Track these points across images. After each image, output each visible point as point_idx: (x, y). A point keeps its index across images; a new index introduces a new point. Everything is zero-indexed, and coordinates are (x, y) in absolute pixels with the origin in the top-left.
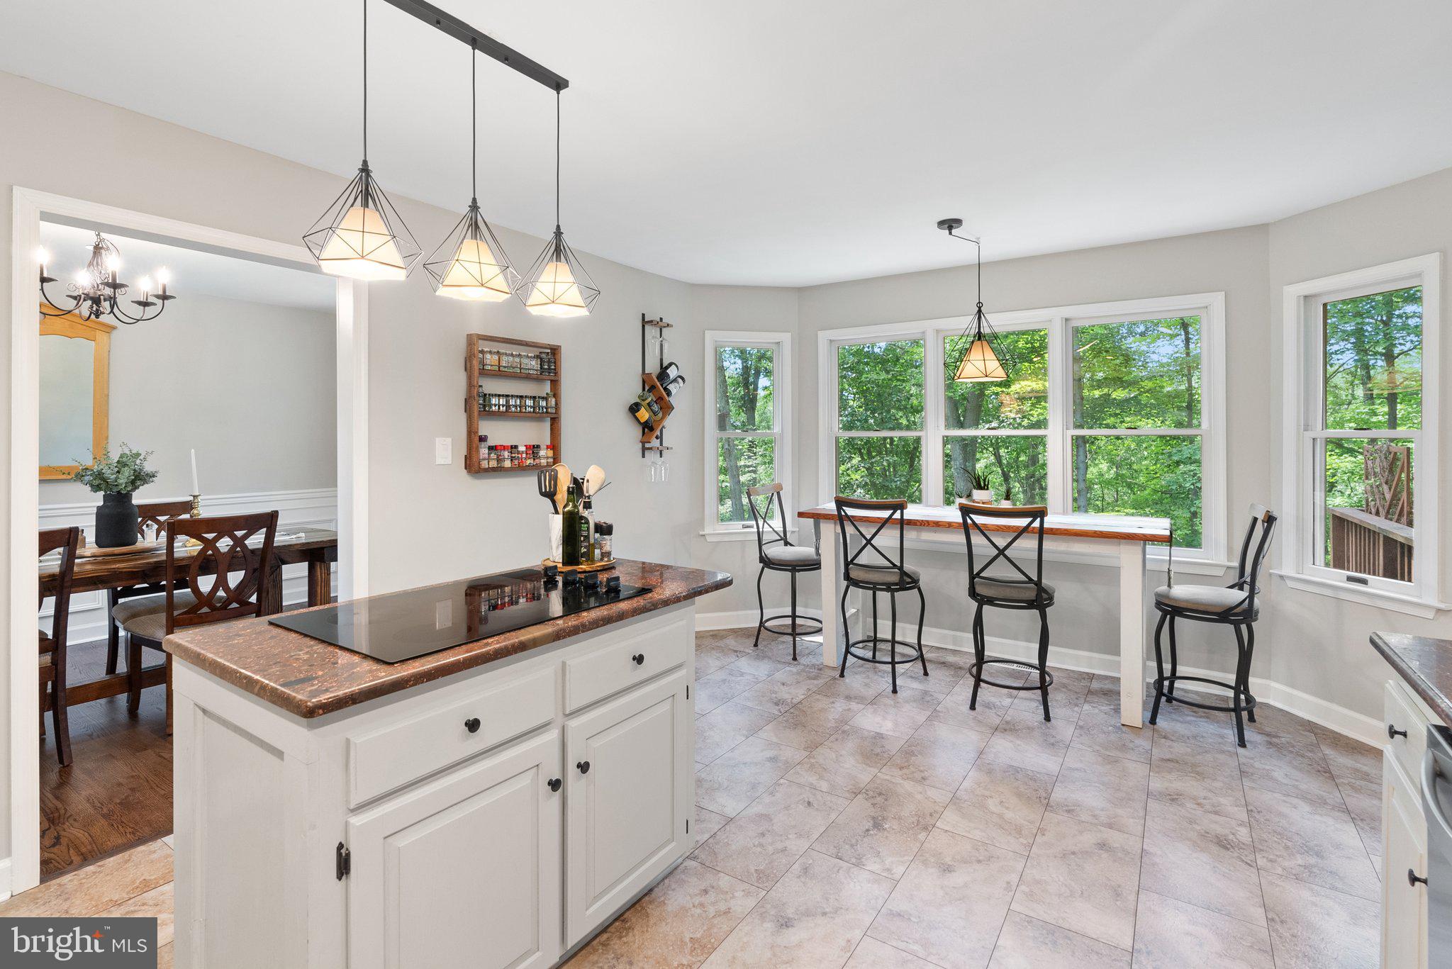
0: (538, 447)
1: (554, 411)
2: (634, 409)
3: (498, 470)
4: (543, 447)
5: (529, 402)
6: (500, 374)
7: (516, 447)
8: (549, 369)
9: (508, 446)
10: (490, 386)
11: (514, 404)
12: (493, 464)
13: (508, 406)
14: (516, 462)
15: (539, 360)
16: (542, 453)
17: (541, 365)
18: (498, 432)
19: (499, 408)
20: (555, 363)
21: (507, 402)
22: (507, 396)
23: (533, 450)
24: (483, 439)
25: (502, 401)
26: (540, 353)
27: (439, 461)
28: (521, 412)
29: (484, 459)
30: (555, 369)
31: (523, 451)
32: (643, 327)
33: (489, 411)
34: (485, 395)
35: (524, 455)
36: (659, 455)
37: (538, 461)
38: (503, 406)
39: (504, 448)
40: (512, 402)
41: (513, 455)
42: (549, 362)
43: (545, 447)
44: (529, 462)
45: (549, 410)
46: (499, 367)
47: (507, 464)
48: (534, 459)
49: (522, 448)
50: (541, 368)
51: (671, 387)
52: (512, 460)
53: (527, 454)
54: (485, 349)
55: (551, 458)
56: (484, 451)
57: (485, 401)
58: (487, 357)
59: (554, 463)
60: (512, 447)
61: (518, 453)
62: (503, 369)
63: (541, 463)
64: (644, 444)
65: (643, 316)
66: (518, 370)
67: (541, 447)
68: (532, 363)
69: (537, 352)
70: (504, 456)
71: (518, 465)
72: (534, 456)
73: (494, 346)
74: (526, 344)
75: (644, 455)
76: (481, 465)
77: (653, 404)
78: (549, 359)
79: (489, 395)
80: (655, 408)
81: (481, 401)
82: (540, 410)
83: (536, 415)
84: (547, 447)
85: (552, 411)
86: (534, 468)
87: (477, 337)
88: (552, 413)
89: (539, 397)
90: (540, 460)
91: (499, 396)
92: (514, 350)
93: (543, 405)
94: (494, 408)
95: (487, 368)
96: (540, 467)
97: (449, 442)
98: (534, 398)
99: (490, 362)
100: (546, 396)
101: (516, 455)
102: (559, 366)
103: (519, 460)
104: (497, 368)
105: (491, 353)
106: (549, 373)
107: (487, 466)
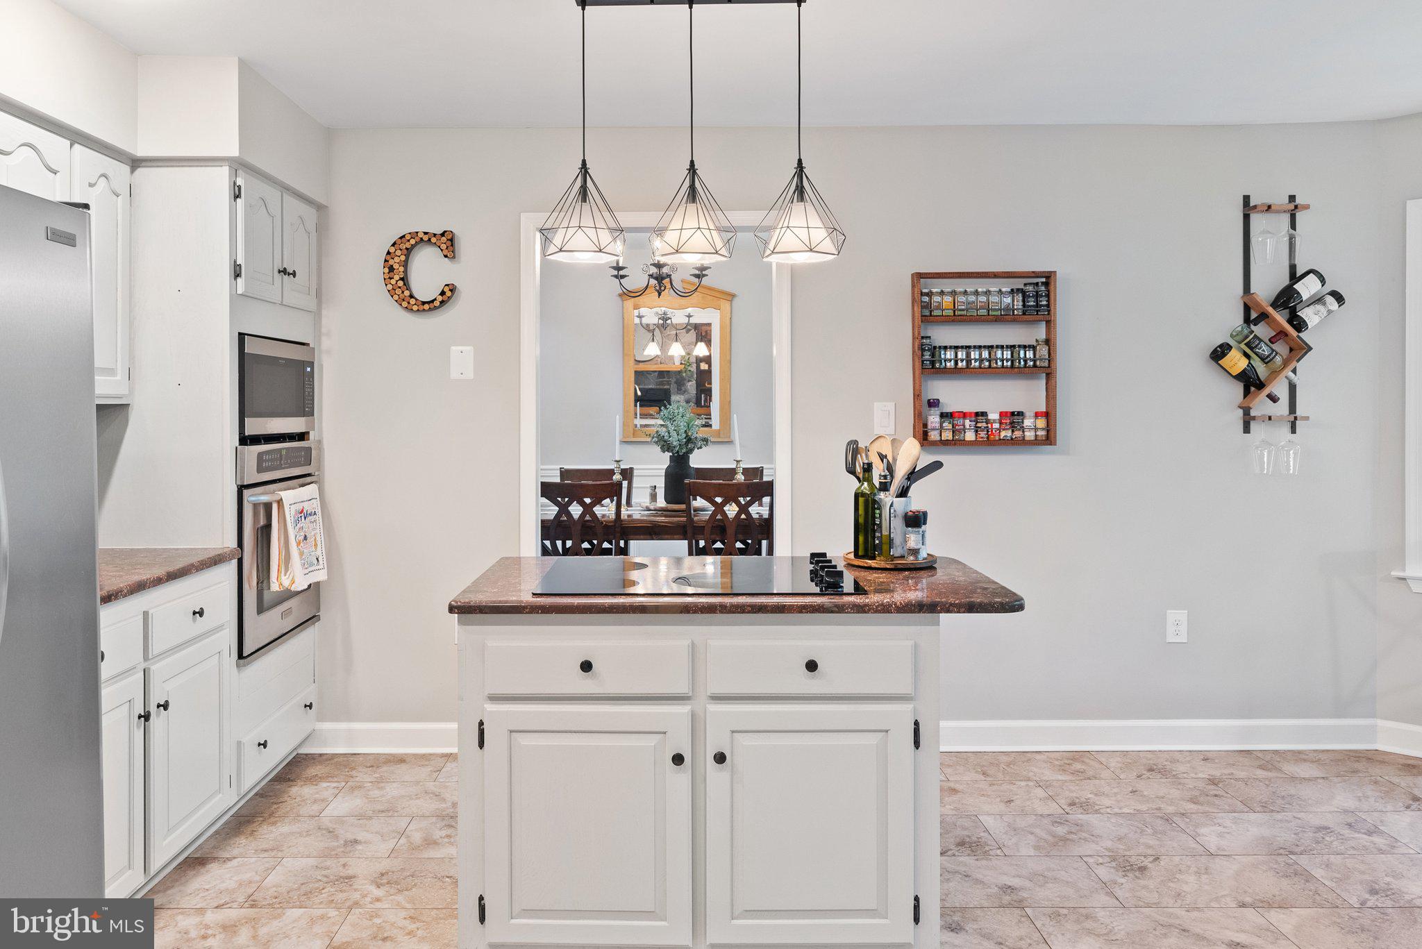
0: (1020, 414)
1: (1046, 364)
2: (1219, 354)
3: (956, 442)
4: (1029, 413)
6: (957, 318)
7: (984, 414)
8: (1037, 305)
9: (971, 413)
10: (942, 335)
11: (977, 357)
12: (947, 435)
13: (969, 361)
14: (984, 434)
15: (1020, 295)
16: (1028, 422)
17: (1024, 301)
19: (956, 363)
20: (1048, 296)
21: (968, 355)
22: (968, 347)
23: (1013, 418)
24: (933, 404)
25: (961, 354)
26: (1025, 285)
27: (876, 430)
28: (990, 367)
29: (934, 429)
30: (1048, 306)
31: (994, 420)
32: (1246, 218)
33: (939, 368)
34: (935, 347)
35: (996, 426)
36: (1287, 428)
37: (1018, 434)
38: (962, 361)
39: (964, 415)
40: (974, 355)
41: (979, 425)
42: (1037, 295)
43: (1033, 414)
44: (1003, 434)
45: (1038, 363)
46: (954, 311)
47: (970, 436)
48: (1013, 431)
49: (994, 416)
50: (1024, 305)
51: (1307, 314)
52: (977, 431)
53: (1001, 423)
54: (934, 290)
55: (1043, 429)
56: (934, 419)
57: (933, 355)
58: (936, 299)
59: (1048, 437)
60: (977, 414)
61: (988, 422)
62: (960, 313)
63: (1024, 437)
64: (1247, 411)
65: (1246, 199)
66: (984, 312)
67: (1027, 414)
68: (1008, 300)
69: (1019, 284)
70: (964, 426)
71: (988, 438)
72: (1013, 426)
73: (948, 285)
74: (995, 275)
75: (1247, 429)
76: (934, 436)
77: (1259, 344)
78: (1037, 292)
79: (940, 347)
80: (1264, 351)
81: (927, 356)
82: (1022, 363)
83: (1017, 370)
84: (1037, 415)
85: (1043, 365)
86: (1012, 442)
87: (919, 277)
88: (1044, 369)
89: (1019, 346)
90: (1023, 432)
91: (956, 348)
92: (982, 285)
93: (1028, 356)
94: (948, 364)
95: (936, 313)
96: (1022, 442)
97: (890, 406)
98: (1012, 347)
99: (939, 307)
100: (1035, 344)
101: (984, 425)
102: (1055, 300)
103: (988, 431)
104: (950, 313)
105: (942, 293)
106: (1037, 311)
107: (938, 438)
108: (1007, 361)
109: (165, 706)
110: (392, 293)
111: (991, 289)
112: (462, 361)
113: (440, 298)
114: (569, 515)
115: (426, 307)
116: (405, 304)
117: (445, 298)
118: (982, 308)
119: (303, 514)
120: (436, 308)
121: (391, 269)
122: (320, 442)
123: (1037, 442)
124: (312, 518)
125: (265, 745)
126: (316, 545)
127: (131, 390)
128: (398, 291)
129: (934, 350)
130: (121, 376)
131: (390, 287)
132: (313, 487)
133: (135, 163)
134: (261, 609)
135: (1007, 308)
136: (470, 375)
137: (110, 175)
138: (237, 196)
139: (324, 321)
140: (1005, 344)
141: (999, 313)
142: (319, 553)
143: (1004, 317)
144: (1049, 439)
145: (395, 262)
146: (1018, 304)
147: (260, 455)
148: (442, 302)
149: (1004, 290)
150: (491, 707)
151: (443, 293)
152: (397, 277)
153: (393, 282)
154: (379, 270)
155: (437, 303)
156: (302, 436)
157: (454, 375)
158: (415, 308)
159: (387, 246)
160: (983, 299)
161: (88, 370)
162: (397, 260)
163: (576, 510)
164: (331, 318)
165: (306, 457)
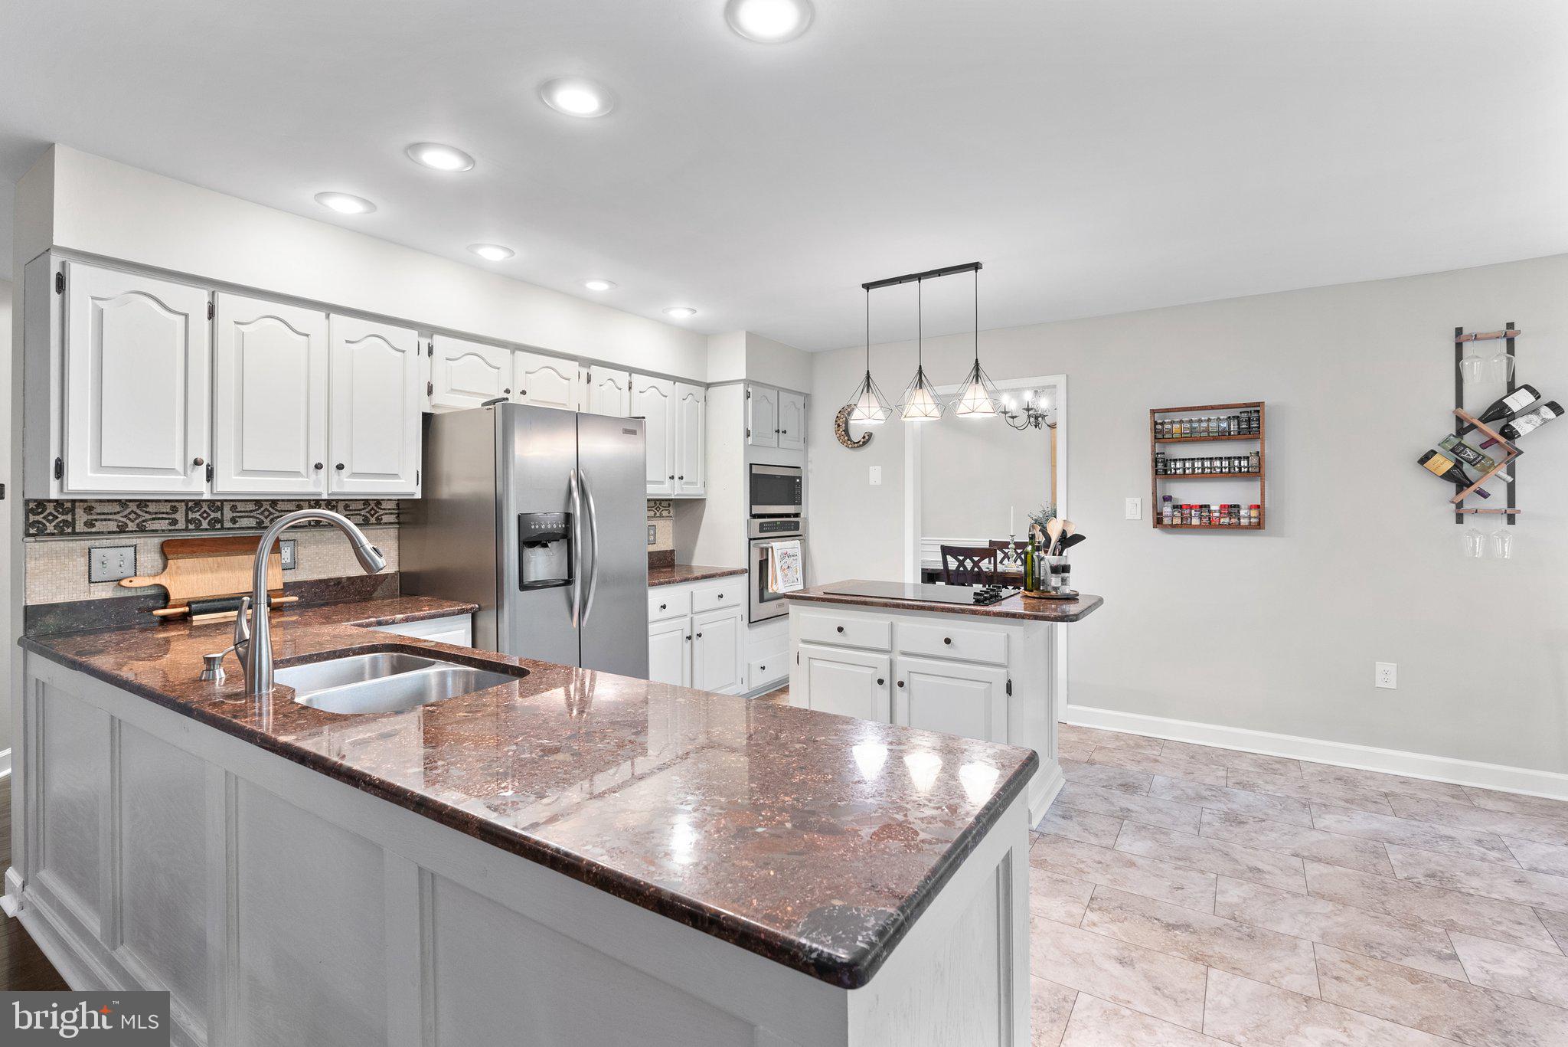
0: (1237, 506)
1: (1257, 470)
2: (1424, 458)
3: (1184, 526)
4: (1244, 505)
5: (1225, 463)
6: (1182, 439)
7: (1207, 506)
8: (1250, 428)
9: (1197, 506)
10: (1173, 452)
12: (1177, 521)
13: (1203, 468)
14: (1204, 520)
15: (1236, 420)
16: (1242, 513)
17: (1238, 425)
18: (1188, 493)
19: (1184, 470)
20: (1258, 420)
21: (1193, 465)
22: (1193, 459)
23: (1232, 510)
24: (1168, 499)
25: (1188, 465)
26: (1240, 413)
27: (1128, 516)
29: (1167, 516)
30: (1259, 428)
31: (1215, 511)
32: (1459, 346)
33: (1171, 474)
34: (1166, 460)
35: (1217, 514)
36: (1506, 520)
37: (1234, 521)
38: (1198, 468)
39: (1191, 507)
41: (1203, 514)
42: (1249, 420)
43: (1247, 507)
44: (1222, 521)
45: (1250, 470)
47: (1195, 521)
48: (1230, 519)
49: (1215, 508)
50: (1239, 428)
51: (1519, 424)
52: (1201, 518)
53: (1221, 513)
54: (1166, 421)
55: (1255, 517)
56: (1167, 509)
57: (1165, 466)
58: (1168, 426)
59: (1259, 523)
60: (1201, 506)
61: (1210, 511)
62: (1185, 435)
63: (1240, 523)
64: (1460, 505)
65: (1459, 331)
66: (1205, 434)
67: (1243, 506)
68: (1224, 425)
69: (1236, 412)
70: (1191, 515)
71: (1210, 523)
72: (1230, 515)
73: (1177, 416)
74: (1213, 408)
75: (1460, 519)
76: (1166, 521)
77: (1463, 450)
78: (1249, 418)
79: (1171, 460)
80: (1469, 455)
81: (1160, 466)
82: (1237, 470)
83: (1232, 475)
84: (1251, 507)
85: (1255, 470)
86: (1229, 526)
87: (1153, 412)
88: (1255, 472)
89: (1235, 458)
90: (1239, 519)
91: (1184, 460)
92: (1204, 415)
93: (1242, 465)
94: (1178, 472)
95: (1167, 436)
96: (1238, 526)
97: (1138, 501)
98: (1229, 458)
99: (1170, 431)
100: (1249, 455)
101: (1207, 514)
102: (1263, 423)
103: (1210, 518)
104: (1179, 436)
105: (1172, 422)
106: (1250, 432)
107: (1170, 523)
108: (1225, 468)
109: (699, 635)
110: (839, 439)
111: (1211, 418)
112: (875, 474)
113: (863, 440)
114: (965, 567)
115: (856, 445)
116: (845, 444)
117: (865, 440)
118: (1204, 431)
119: (786, 555)
120: (861, 446)
121: (839, 426)
122: (806, 519)
123: (1250, 527)
124: (795, 558)
125: (764, 668)
126: (797, 572)
127: (706, 493)
128: (842, 437)
129: (1166, 462)
130: (700, 485)
131: (838, 435)
132: (796, 543)
133: (708, 386)
134: (762, 600)
135: (1224, 431)
136: (879, 482)
137: (694, 393)
138: (748, 397)
139: (809, 455)
140: (1223, 456)
141: (1215, 434)
142: (798, 576)
143: (1223, 436)
144: (1259, 525)
145: (840, 422)
146: (1234, 427)
147: (761, 525)
148: (863, 442)
149: (1222, 417)
150: (802, 645)
151: (864, 437)
152: (841, 430)
153: (840, 432)
154: (833, 427)
155: (861, 443)
156: (797, 515)
157: (872, 482)
158: (850, 446)
159: (836, 413)
160: (1204, 425)
161: (644, 482)
162: (841, 420)
163: (969, 564)
164: (812, 453)
165: (796, 526)
